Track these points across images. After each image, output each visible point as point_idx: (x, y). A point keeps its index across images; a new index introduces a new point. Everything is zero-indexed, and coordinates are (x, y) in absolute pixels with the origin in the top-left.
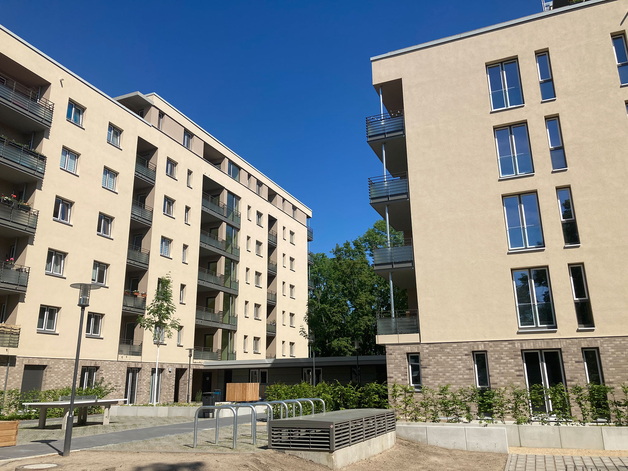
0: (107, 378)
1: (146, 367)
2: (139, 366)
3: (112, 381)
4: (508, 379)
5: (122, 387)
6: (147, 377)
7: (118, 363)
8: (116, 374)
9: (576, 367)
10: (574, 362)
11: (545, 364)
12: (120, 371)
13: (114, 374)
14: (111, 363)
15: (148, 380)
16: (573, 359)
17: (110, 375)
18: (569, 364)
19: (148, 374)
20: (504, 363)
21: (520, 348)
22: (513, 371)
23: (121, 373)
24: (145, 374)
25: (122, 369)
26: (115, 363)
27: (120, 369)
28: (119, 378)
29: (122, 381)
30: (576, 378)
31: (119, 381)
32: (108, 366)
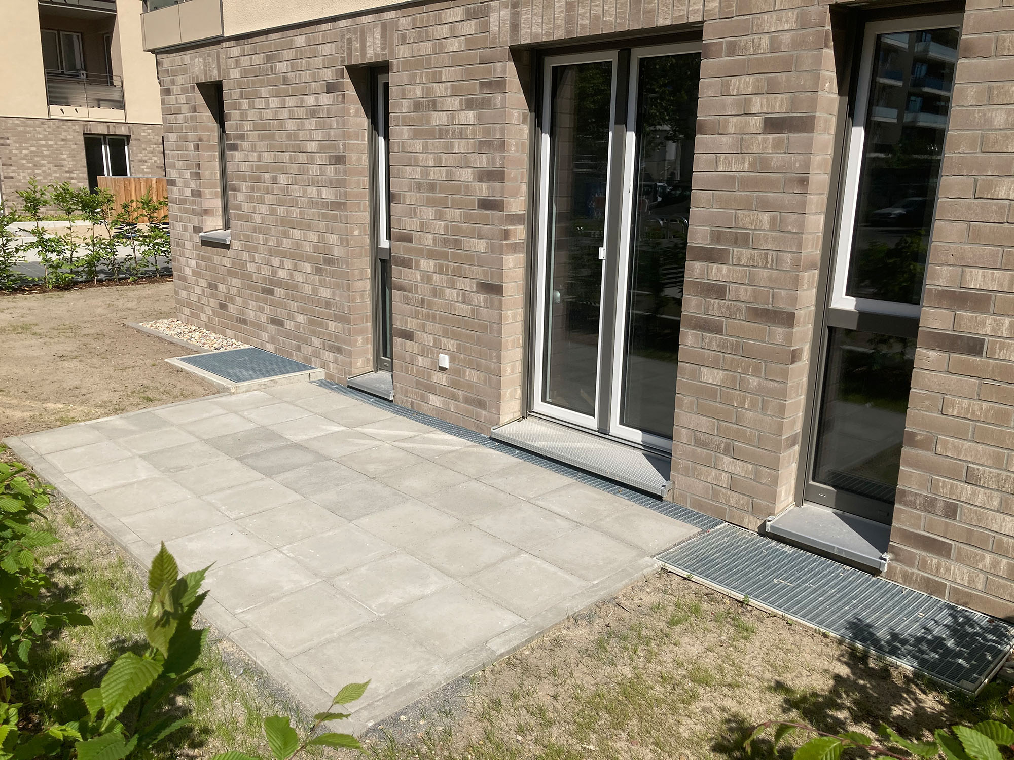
0: (26, 155)
1: (143, 134)
2: (123, 131)
3: (43, 162)
4: (449, 218)
5: (77, 175)
6: (151, 155)
7: (51, 123)
8: (51, 146)
9: (761, 165)
10: (756, 123)
11: (631, 138)
12: (63, 140)
13: (43, 146)
14: (30, 122)
15: (155, 161)
16: (758, 104)
17: (34, 149)
18: (724, 139)
19: (154, 149)
20: (441, 133)
21: (507, 41)
22: (466, 175)
23: (66, 144)
24: (145, 150)
25: (69, 137)
26: (42, 123)
27: (62, 137)
28: (65, 156)
29: (74, 162)
30: (742, 240)
31: (66, 162)
32: (21, 129)
